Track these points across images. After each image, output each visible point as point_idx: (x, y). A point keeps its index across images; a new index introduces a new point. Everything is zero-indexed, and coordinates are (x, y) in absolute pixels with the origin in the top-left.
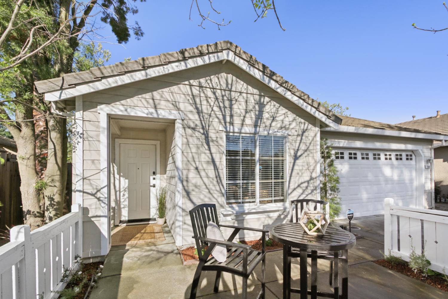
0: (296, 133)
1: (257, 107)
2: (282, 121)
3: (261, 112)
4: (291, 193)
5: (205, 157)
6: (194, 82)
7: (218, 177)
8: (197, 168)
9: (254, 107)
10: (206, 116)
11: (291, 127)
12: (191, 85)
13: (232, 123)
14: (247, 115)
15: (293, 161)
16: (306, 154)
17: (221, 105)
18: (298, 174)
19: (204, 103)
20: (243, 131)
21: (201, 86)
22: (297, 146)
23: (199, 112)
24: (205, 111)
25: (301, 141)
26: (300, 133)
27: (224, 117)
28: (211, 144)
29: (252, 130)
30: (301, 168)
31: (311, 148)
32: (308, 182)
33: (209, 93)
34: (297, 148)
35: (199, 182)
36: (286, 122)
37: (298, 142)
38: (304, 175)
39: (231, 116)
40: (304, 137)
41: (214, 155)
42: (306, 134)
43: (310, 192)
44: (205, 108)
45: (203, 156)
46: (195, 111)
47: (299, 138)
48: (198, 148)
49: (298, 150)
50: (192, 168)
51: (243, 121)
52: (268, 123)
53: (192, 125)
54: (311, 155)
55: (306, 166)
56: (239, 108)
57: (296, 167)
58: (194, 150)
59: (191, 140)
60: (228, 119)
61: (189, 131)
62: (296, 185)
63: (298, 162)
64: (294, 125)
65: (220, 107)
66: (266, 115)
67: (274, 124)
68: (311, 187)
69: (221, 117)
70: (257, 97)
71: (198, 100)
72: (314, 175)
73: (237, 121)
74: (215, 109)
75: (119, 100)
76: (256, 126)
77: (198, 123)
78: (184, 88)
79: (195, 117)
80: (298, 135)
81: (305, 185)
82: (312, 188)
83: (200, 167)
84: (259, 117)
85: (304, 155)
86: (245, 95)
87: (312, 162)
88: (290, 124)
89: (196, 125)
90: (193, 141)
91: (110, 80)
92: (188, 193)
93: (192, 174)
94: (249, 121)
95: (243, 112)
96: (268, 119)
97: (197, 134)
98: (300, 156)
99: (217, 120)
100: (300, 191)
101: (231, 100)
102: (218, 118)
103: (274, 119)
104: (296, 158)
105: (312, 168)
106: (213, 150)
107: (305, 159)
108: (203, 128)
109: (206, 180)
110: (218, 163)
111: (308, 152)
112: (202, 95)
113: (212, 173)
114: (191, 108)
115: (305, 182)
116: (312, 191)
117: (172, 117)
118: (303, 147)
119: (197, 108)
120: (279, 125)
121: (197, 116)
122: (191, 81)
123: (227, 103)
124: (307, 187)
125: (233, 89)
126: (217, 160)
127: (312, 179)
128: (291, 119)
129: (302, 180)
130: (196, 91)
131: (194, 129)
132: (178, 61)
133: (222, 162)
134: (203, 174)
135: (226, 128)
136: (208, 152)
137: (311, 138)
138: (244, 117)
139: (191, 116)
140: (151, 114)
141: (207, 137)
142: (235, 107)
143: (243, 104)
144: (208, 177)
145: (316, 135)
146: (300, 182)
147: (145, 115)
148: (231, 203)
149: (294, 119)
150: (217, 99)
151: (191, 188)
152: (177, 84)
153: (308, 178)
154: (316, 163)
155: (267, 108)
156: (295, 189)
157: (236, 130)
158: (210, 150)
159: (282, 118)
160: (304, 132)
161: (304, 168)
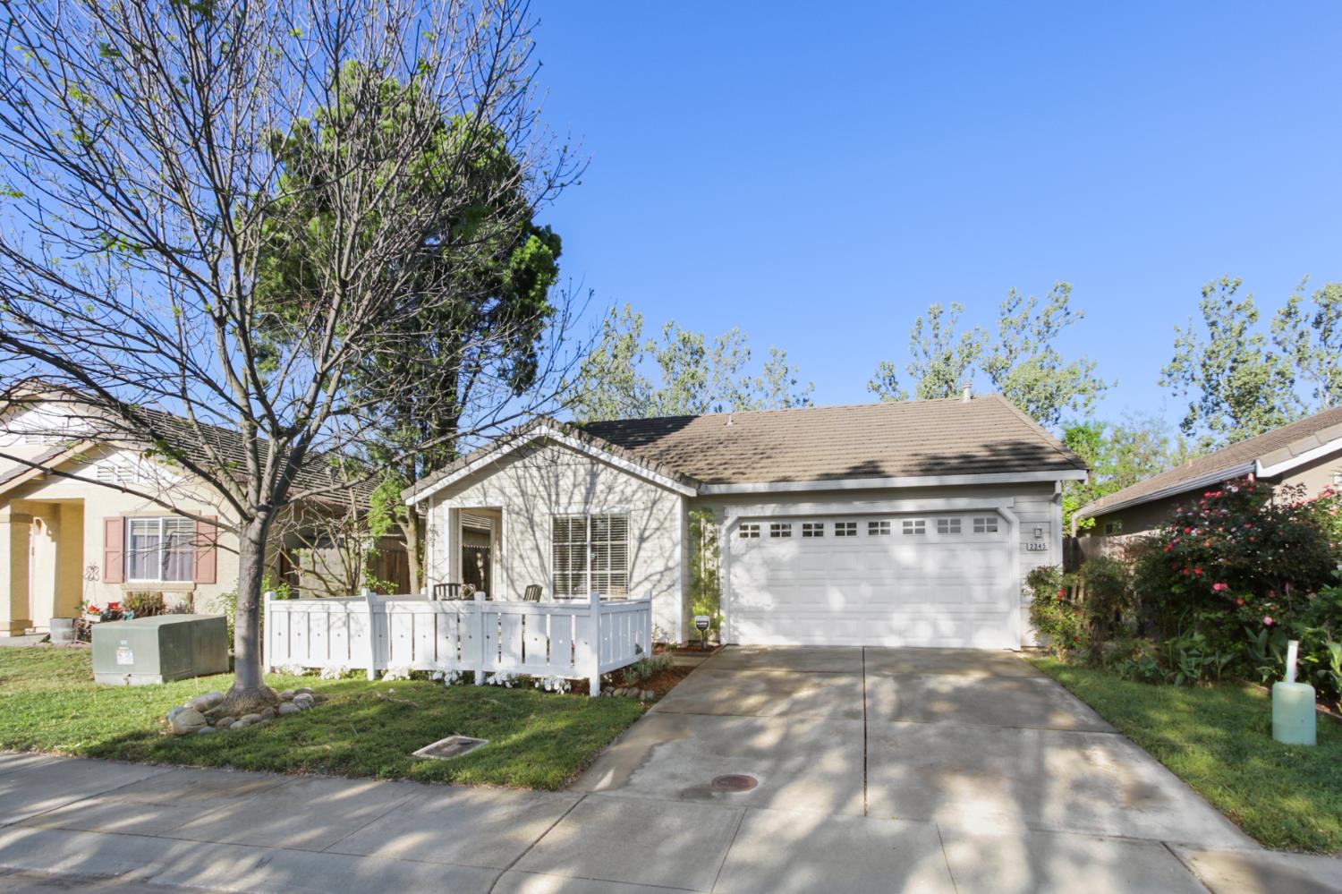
0: (642, 506)
1: (588, 478)
2: (623, 492)
3: (593, 484)
4: (635, 588)
5: (529, 544)
6: (519, 464)
7: (542, 565)
8: (521, 556)
9: (584, 479)
10: (532, 498)
11: (635, 498)
12: (515, 467)
13: (557, 503)
14: (576, 491)
15: (637, 544)
16: (658, 533)
17: (547, 483)
18: (645, 562)
19: (529, 483)
20: (569, 511)
21: (525, 467)
22: (644, 522)
23: (523, 493)
24: (529, 492)
25: (650, 515)
26: (650, 505)
27: (549, 495)
28: (536, 529)
29: (581, 508)
30: (649, 554)
31: (667, 524)
32: (661, 573)
33: (534, 471)
34: (642, 527)
35: (523, 571)
36: (629, 491)
37: (645, 518)
38: (654, 564)
39: (557, 495)
40: (655, 511)
41: (539, 542)
42: (659, 505)
43: (665, 588)
44: (530, 490)
45: (527, 542)
46: (519, 494)
47: (647, 513)
48: (522, 533)
49: (645, 529)
50: (516, 556)
51: (571, 498)
52: (602, 497)
53: (517, 509)
54: (666, 535)
55: (659, 551)
56: (566, 483)
57: (642, 553)
58: (518, 536)
59: (515, 525)
60: (554, 498)
61: (514, 516)
62: (643, 578)
63: (644, 545)
64: (639, 494)
65: (545, 486)
66: (600, 487)
67: (610, 497)
68: (667, 581)
69: (546, 497)
70: (589, 466)
71: (522, 481)
72: (671, 564)
73: (564, 500)
74: (541, 488)
75: (458, 494)
76: (586, 502)
77: (522, 506)
78: (510, 471)
79: (519, 501)
80: (645, 510)
81: (658, 577)
82: (669, 583)
83: (524, 555)
84: (591, 490)
85: (655, 536)
86: (573, 467)
87: (668, 544)
88: (633, 495)
89: (521, 510)
90: (519, 527)
91: (444, 480)
92: (512, 582)
93: (517, 563)
94: (578, 497)
95: (571, 487)
96: (602, 492)
97: (522, 519)
98: (648, 538)
99: (541, 501)
100: (648, 585)
101: (557, 476)
102: (543, 498)
103: (610, 489)
104: (642, 539)
105: (667, 555)
106: (538, 535)
107: (656, 541)
108: (527, 511)
109: (530, 569)
110: (542, 551)
111: (662, 531)
112: (527, 475)
113: (536, 562)
114: (516, 491)
115: (656, 573)
116: (669, 587)
117: (497, 504)
118: (653, 524)
119: (522, 491)
120: (617, 499)
121: (521, 499)
122: (516, 463)
123: (552, 480)
124: (659, 581)
125: (559, 461)
126: (541, 547)
127: (668, 569)
128: (635, 487)
129: (651, 571)
130: (520, 472)
131: (518, 513)
132: (495, 449)
133: (547, 547)
134: (527, 562)
135: (550, 509)
136: (532, 538)
137: (666, 511)
138: (572, 493)
139: (515, 499)
140: (480, 502)
141: (531, 520)
142: (561, 483)
143: (572, 478)
144: (532, 565)
145: (674, 505)
146: (648, 573)
147: (476, 506)
148: (558, 598)
149: (640, 487)
150: (542, 477)
151: (515, 577)
152: (503, 469)
153: (662, 569)
154: (675, 545)
155: (602, 478)
156: (639, 584)
157: (562, 511)
158: (534, 535)
159: (622, 487)
160: (654, 502)
161: (655, 555)
